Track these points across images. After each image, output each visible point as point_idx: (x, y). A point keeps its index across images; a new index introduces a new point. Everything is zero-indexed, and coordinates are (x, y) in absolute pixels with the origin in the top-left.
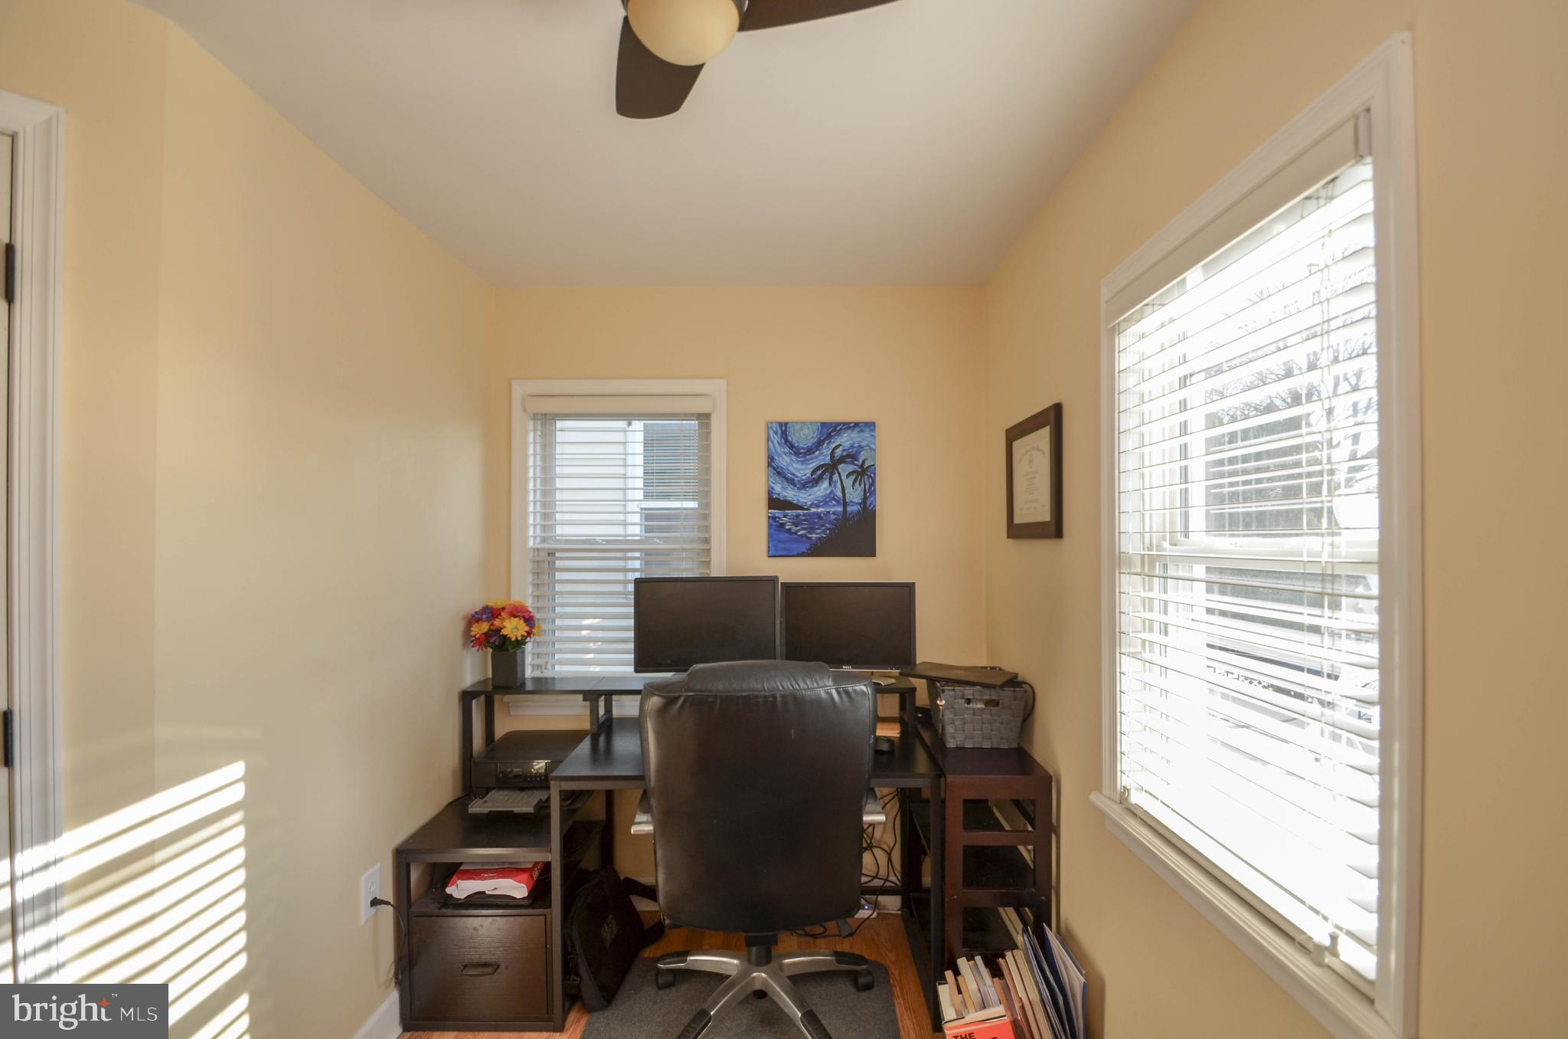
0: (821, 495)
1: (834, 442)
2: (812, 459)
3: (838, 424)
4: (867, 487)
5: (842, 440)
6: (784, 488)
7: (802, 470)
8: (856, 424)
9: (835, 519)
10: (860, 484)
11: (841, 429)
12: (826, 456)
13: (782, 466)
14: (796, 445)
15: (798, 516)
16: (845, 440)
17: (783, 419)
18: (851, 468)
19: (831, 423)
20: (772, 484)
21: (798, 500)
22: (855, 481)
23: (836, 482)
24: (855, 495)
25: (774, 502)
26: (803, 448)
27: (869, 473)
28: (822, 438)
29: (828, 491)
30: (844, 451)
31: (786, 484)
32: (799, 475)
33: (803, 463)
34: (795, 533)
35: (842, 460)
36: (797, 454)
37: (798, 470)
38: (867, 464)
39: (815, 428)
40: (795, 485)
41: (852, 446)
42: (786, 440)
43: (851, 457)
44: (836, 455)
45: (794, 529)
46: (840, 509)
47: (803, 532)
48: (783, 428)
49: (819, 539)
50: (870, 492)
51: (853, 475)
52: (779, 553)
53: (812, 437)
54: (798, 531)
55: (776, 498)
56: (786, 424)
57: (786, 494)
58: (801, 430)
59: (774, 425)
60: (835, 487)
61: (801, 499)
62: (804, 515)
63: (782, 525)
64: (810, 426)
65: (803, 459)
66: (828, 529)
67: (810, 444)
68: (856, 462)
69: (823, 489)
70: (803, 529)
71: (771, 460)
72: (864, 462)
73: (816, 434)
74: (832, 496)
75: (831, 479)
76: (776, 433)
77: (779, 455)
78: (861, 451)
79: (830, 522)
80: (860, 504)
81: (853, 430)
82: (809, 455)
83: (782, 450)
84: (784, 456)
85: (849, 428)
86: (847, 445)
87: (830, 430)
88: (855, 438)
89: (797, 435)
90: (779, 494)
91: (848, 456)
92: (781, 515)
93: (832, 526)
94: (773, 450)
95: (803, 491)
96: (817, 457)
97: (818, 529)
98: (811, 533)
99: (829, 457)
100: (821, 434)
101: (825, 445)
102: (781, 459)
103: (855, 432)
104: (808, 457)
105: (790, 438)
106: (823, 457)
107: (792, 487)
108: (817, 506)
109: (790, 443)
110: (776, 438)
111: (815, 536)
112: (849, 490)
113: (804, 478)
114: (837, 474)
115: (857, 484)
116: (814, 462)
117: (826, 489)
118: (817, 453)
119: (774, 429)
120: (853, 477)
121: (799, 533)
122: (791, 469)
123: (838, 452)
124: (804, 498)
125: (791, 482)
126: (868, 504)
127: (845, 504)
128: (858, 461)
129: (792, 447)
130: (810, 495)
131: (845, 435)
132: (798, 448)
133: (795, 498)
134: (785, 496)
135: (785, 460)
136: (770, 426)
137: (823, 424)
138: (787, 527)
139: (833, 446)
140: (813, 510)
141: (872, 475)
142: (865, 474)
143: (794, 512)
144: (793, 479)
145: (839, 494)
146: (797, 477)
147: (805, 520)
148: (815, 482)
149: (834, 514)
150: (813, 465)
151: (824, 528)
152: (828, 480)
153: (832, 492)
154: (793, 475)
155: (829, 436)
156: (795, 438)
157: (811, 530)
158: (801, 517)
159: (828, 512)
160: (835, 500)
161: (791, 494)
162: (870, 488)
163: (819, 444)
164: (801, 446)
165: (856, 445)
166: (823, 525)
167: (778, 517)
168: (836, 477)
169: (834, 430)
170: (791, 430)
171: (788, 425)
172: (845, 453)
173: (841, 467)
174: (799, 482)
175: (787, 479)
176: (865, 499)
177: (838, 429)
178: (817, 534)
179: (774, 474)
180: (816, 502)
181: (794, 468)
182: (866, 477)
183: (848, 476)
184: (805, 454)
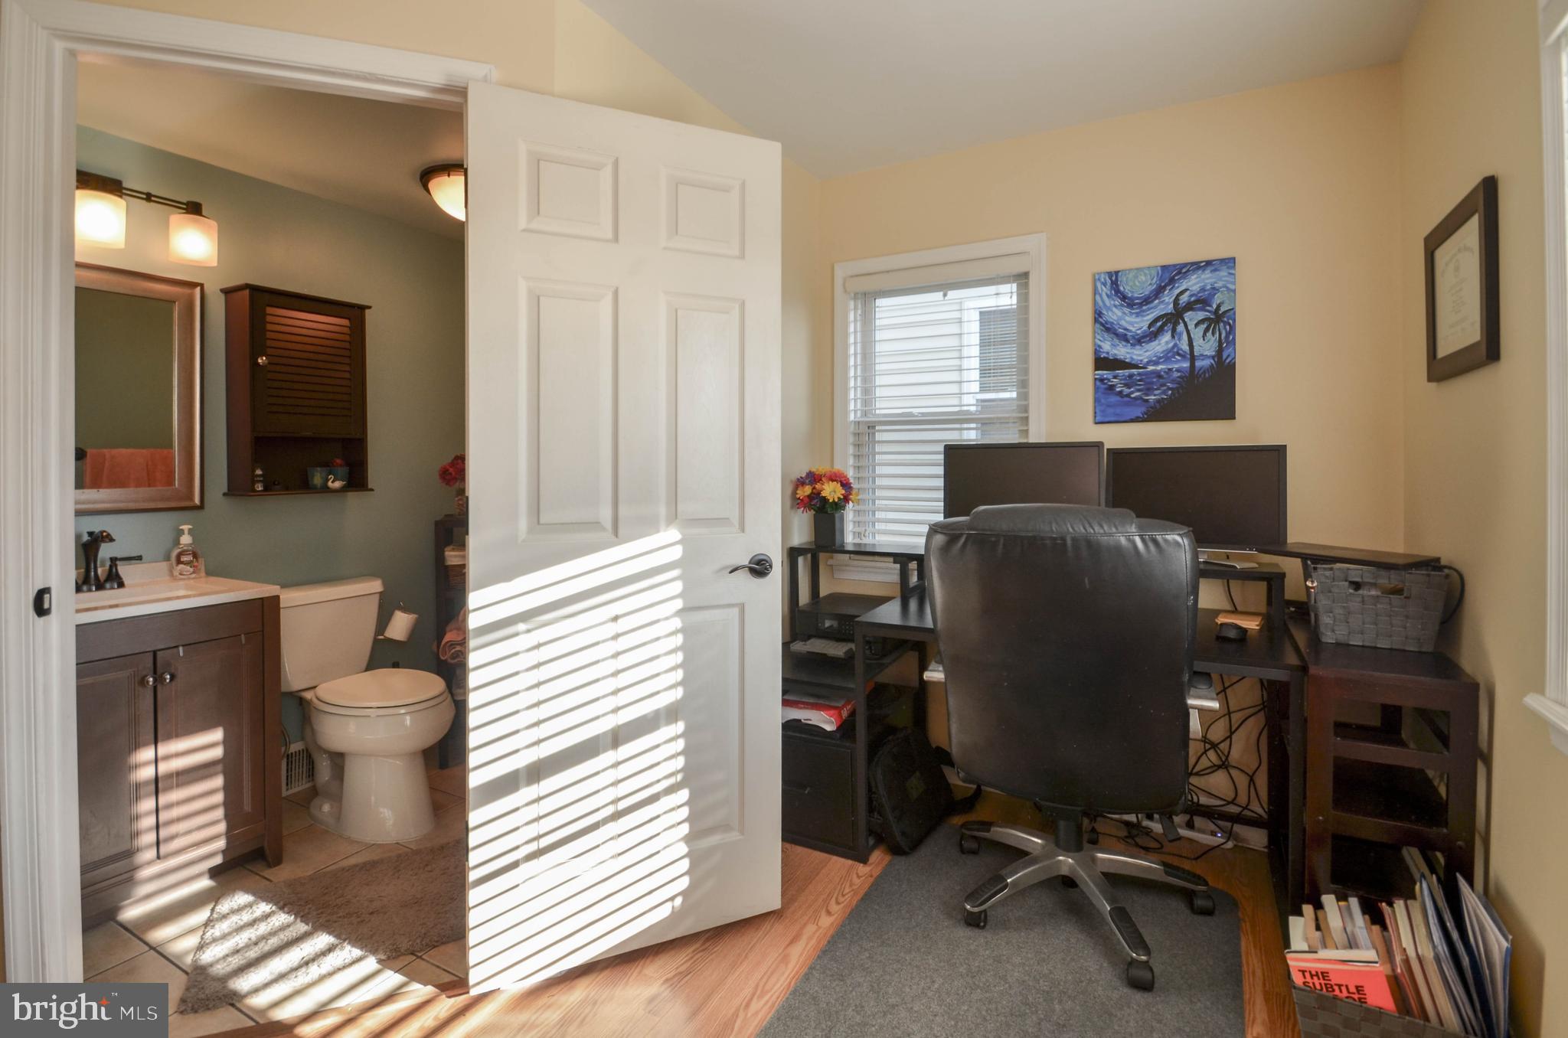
0: (1161, 350)
1: (1178, 287)
2: (1149, 309)
3: (1185, 265)
4: (1223, 335)
5: (1190, 284)
6: (1114, 346)
7: (1137, 323)
8: (1209, 263)
9: (1178, 377)
10: (1213, 334)
11: (1188, 271)
12: (1168, 304)
13: (1112, 320)
14: (1130, 295)
15: (1131, 376)
16: (1193, 284)
17: (1112, 268)
18: (1201, 315)
19: (1175, 266)
20: (1099, 343)
21: (1132, 358)
22: (1206, 330)
23: (1181, 334)
24: (1207, 346)
25: (1102, 362)
26: (1138, 298)
27: (1225, 319)
28: (1163, 284)
29: (1171, 345)
30: (1191, 296)
31: (1116, 341)
32: (1133, 329)
33: (1138, 315)
34: (1128, 395)
35: (1189, 307)
36: (1131, 305)
37: (1132, 324)
38: (1223, 309)
39: (1154, 273)
40: (1127, 341)
41: (1203, 289)
42: (1117, 291)
43: (1201, 302)
44: (1181, 302)
45: (1126, 391)
46: (1186, 365)
47: (1138, 394)
48: (1114, 278)
49: (1158, 401)
50: (1227, 342)
51: (1203, 324)
52: (1107, 419)
53: (1150, 284)
54: (1132, 393)
55: (1105, 358)
56: (1117, 273)
57: (1116, 352)
58: (1136, 277)
59: (1103, 276)
60: (1179, 340)
61: (1135, 357)
62: (1139, 374)
63: (1112, 388)
64: (1147, 272)
65: (1137, 311)
66: (1169, 389)
67: (1147, 293)
68: (1208, 308)
69: (1165, 341)
70: (1139, 390)
71: (1098, 315)
72: (1219, 306)
73: (1154, 281)
74: (1175, 350)
75: (1174, 331)
76: (1104, 284)
77: (1108, 309)
78: (1215, 294)
79: (1173, 381)
80: (1213, 357)
81: (1204, 270)
82: (1146, 305)
83: (1112, 302)
84: (1114, 309)
85: (1199, 268)
86: (1196, 288)
87: (1172, 274)
88: (1207, 279)
89: (1131, 283)
90: (1108, 353)
91: (1197, 301)
92: (1110, 377)
93: (1175, 386)
94: (1101, 303)
95: (1138, 347)
96: (1156, 307)
97: (1156, 389)
98: (1147, 395)
99: (1172, 306)
100: (1161, 279)
101: (1166, 293)
102: (1110, 314)
103: (1206, 272)
104: (1144, 308)
105: (1122, 288)
106: (1165, 305)
107: (1124, 343)
108: (1156, 363)
109: (1122, 294)
110: (1105, 290)
111: (1153, 397)
112: (1198, 342)
113: (1139, 332)
114: (1182, 325)
115: (1209, 334)
116: (1152, 313)
117: (1167, 343)
118: (1157, 301)
119: (1103, 280)
120: (1203, 326)
121: (1133, 396)
122: (1123, 323)
123: (1184, 298)
124: (1140, 355)
125: (1124, 338)
126: (1224, 357)
127: (1193, 358)
128: (1211, 306)
129: (1124, 298)
130: (1146, 352)
131: (1193, 277)
132: (1132, 299)
133: (1128, 356)
134: (1115, 355)
135: (1116, 314)
136: (1097, 277)
137: (1164, 268)
138: (1118, 390)
139: (1177, 291)
140: (1151, 368)
141: (1231, 322)
142: (1221, 321)
143: (1127, 372)
144: (1126, 335)
145: (1185, 347)
146: (1130, 331)
147: (1140, 380)
148: (1153, 335)
149: (1178, 370)
150: (1151, 317)
151: (1165, 388)
152: (1170, 333)
153: (1175, 345)
154: (1126, 329)
155: (1172, 281)
156: (1128, 288)
157: (1149, 390)
158: (1135, 377)
159: (1170, 370)
160: (1179, 354)
161: (1122, 352)
162: (1227, 336)
163: (1159, 291)
164: (1136, 295)
165: (1209, 287)
166: (1163, 385)
167: (1106, 379)
168: (1181, 328)
169: (1179, 273)
170: (1122, 279)
171: (1120, 274)
172: (1193, 299)
173: (1188, 316)
174: (1133, 337)
175: (1117, 335)
176: (1220, 351)
177: (1184, 270)
178: (1155, 395)
179: (1102, 330)
180: (1154, 359)
181: (1127, 322)
182: (1222, 324)
183: (1197, 325)
184: (1141, 305)
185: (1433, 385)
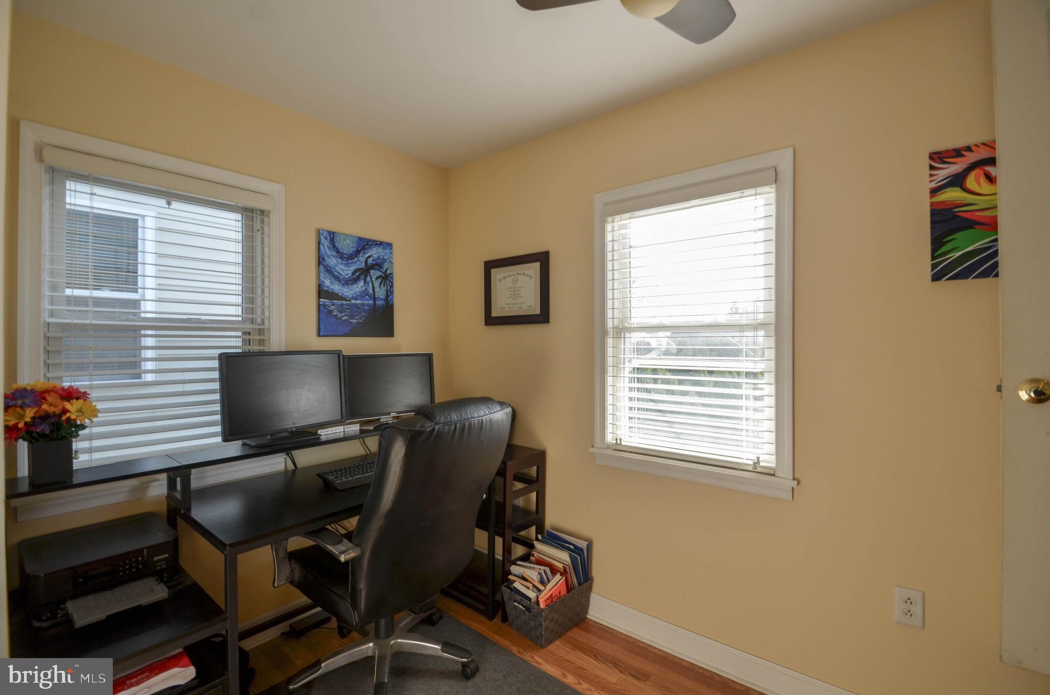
0: (359, 291)
1: (367, 253)
2: (352, 263)
3: (370, 240)
4: (389, 288)
5: (373, 253)
6: (332, 283)
7: (346, 271)
8: (381, 243)
9: (368, 309)
10: (384, 286)
11: (371, 245)
12: (362, 262)
13: (330, 265)
14: (341, 251)
15: (342, 305)
16: (375, 253)
17: (332, 229)
18: (378, 273)
19: (365, 239)
20: (323, 279)
21: (342, 293)
22: (381, 283)
23: (368, 283)
24: (381, 293)
25: (322, 292)
26: (346, 254)
27: (389, 279)
28: (359, 249)
29: (364, 289)
30: (374, 260)
31: (333, 280)
32: (344, 274)
33: (346, 265)
34: (341, 318)
35: (373, 267)
36: (342, 258)
37: (343, 270)
38: (388, 272)
39: (354, 240)
40: (340, 281)
41: (379, 258)
42: (334, 246)
43: (378, 265)
44: (368, 263)
45: (340, 315)
46: (371, 302)
47: (346, 318)
48: (332, 236)
49: (357, 323)
50: (390, 293)
51: (379, 279)
52: (327, 334)
53: (353, 247)
54: (343, 316)
55: (326, 290)
56: (334, 233)
57: (333, 288)
58: (345, 240)
59: (325, 232)
60: (368, 286)
61: (344, 293)
62: (347, 304)
63: (331, 312)
64: (351, 238)
65: (345, 262)
66: (363, 316)
67: (351, 252)
68: (381, 270)
69: (359, 286)
70: (347, 315)
71: (320, 260)
72: (386, 270)
73: (354, 245)
74: (366, 292)
75: (365, 280)
76: (326, 238)
77: (328, 257)
78: (384, 263)
79: (365, 311)
80: (384, 300)
81: (379, 247)
82: (350, 260)
83: (331, 253)
84: (332, 258)
85: (377, 244)
86: (376, 256)
87: (364, 244)
88: (381, 252)
89: (342, 243)
90: (328, 287)
91: (377, 264)
92: (330, 304)
93: (366, 315)
94: (324, 252)
95: (346, 287)
96: (355, 263)
97: (356, 316)
98: (352, 319)
99: (364, 264)
100: (358, 245)
101: (361, 254)
102: (330, 260)
103: (381, 248)
104: (350, 261)
105: (336, 244)
106: (359, 263)
107: (338, 282)
108: (356, 299)
109: (337, 248)
110: (326, 243)
111: (355, 321)
112: (377, 289)
113: (346, 276)
114: (369, 277)
115: (382, 286)
116: (354, 266)
117: (362, 287)
118: (356, 259)
119: (325, 235)
120: (379, 280)
121: (343, 319)
122: (337, 268)
123: (370, 260)
124: (346, 292)
125: (337, 278)
126: (389, 300)
127: (375, 299)
128: (383, 269)
129: (338, 252)
130: (351, 290)
131: (374, 249)
132: (342, 253)
133: (340, 291)
134: (333, 289)
135: (332, 261)
136: (321, 232)
137: (360, 239)
138: (335, 313)
139: (366, 256)
140: (353, 302)
141: (392, 280)
142: (387, 278)
143: (340, 302)
144: (339, 277)
145: (371, 291)
146: (342, 275)
147: (347, 309)
148: (354, 280)
149: (367, 305)
150: (353, 268)
151: (360, 315)
152: (363, 281)
153: (366, 289)
154: (339, 273)
155: (364, 248)
156: (340, 246)
157: (352, 317)
158: (344, 307)
159: (364, 304)
160: (368, 296)
161: (337, 288)
162: (390, 289)
163: (357, 253)
164: (345, 252)
165: (381, 257)
166: (360, 313)
167: (327, 305)
168: (368, 279)
169: (367, 244)
170: (337, 239)
171: (335, 234)
172: (374, 262)
173: (372, 272)
174: (343, 279)
175: (334, 276)
176: (387, 296)
177: (370, 244)
178: (356, 320)
179: (325, 271)
180: (355, 296)
181: (339, 268)
182: (388, 281)
183: (377, 279)
184: (348, 259)
185: (486, 326)
